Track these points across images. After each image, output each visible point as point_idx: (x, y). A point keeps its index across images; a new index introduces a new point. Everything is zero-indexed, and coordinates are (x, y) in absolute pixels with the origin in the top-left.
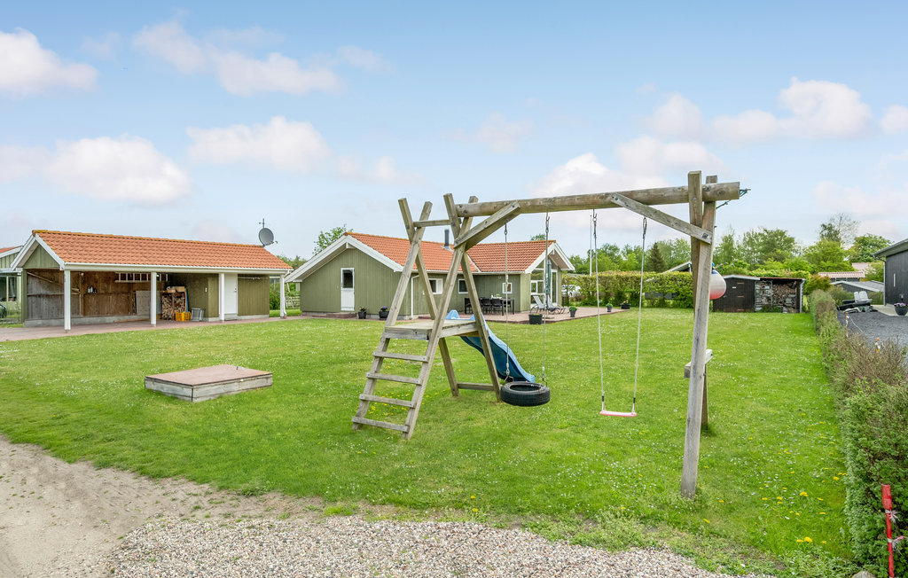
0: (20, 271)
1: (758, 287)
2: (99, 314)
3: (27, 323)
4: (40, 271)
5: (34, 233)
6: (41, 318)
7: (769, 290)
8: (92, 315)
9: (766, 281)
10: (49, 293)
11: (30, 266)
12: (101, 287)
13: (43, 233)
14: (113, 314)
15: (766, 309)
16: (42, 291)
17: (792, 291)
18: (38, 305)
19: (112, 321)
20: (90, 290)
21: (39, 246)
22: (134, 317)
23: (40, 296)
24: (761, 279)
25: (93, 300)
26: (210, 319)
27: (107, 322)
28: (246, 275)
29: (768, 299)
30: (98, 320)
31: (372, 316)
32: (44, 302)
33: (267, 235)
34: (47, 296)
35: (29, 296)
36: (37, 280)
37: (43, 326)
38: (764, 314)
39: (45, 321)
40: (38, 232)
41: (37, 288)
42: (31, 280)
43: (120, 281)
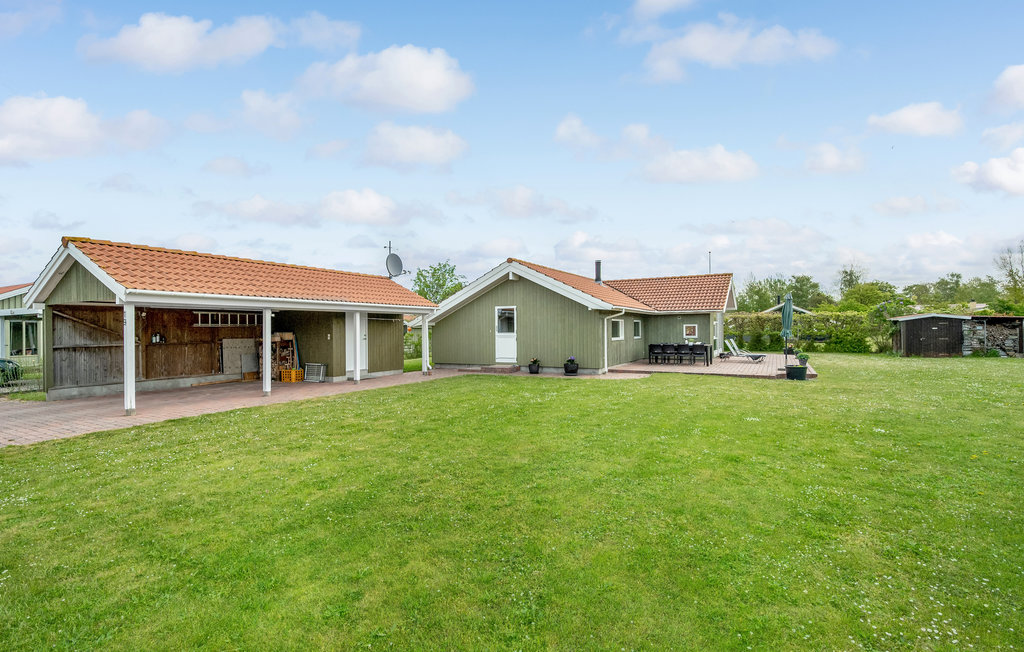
0: (39, 310)
1: (966, 327)
2: (170, 374)
3: (54, 393)
4: (74, 309)
5: (66, 242)
6: (77, 383)
7: (982, 331)
8: (158, 376)
9: (978, 320)
10: (90, 343)
11: (58, 301)
12: (173, 333)
13: (82, 243)
14: (190, 374)
15: (976, 353)
16: (80, 341)
17: (1013, 332)
18: (72, 364)
19: (189, 385)
20: (156, 339)
21: (76, 264)
22: (220, 378)
23: (74, 349)
24: (973, 318)
25: (159, 355)
26: (336, 379)
27: (182, 386)
28: (377, 315)
29: (981, 341)
30: (168, 383)
31: (545, 370)
32: (82, 359)
33: (395, 262)
34: (87, 348)
35: (55, 350)
36: (70, 324)
37: (80, 397)
38: (974, 360)
39: (83, 390)
40: (74, 240)
41: (68, 335)
42: (59, 324)
43: (200, 324)
